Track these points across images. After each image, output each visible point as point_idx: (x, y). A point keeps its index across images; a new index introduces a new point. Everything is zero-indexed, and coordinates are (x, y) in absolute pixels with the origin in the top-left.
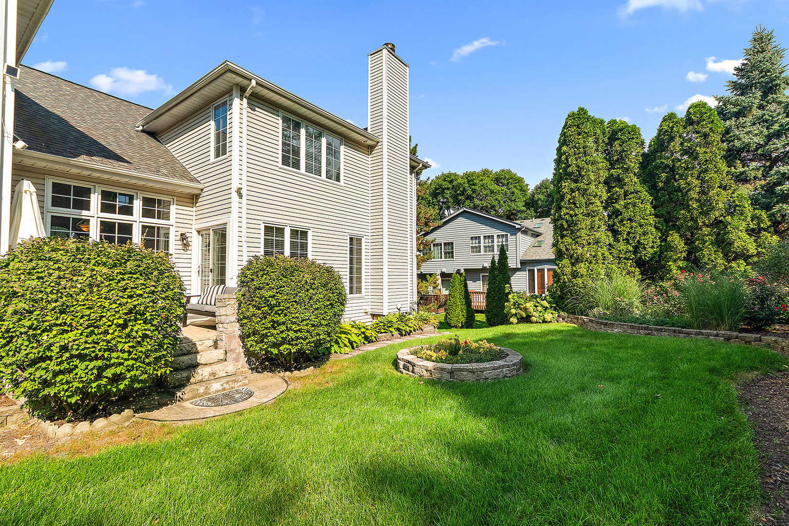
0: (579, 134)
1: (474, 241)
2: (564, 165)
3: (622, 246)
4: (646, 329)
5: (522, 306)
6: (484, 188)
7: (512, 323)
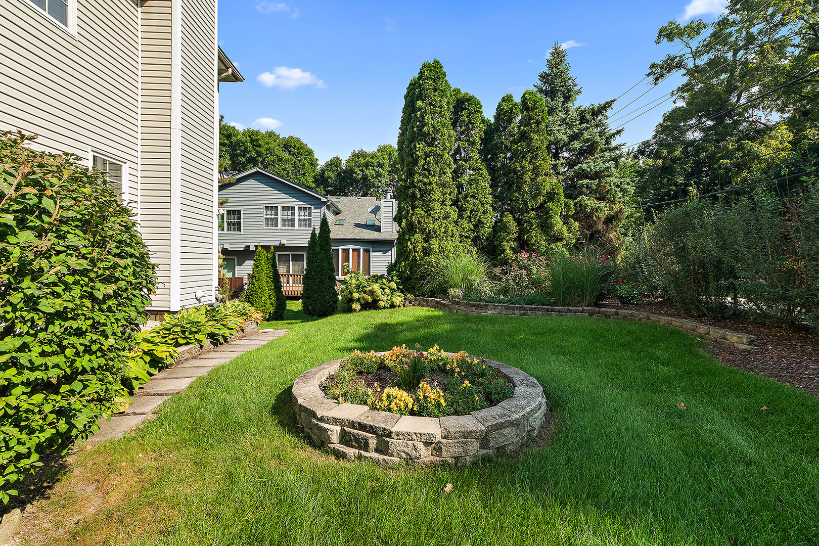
0: (435, 90)
1: (269, 212)
2: (418, 123)
3: (465, 224)
4: (521, 309)
5: (367, 289)
6: (271, 153)
7: (355, 311)
